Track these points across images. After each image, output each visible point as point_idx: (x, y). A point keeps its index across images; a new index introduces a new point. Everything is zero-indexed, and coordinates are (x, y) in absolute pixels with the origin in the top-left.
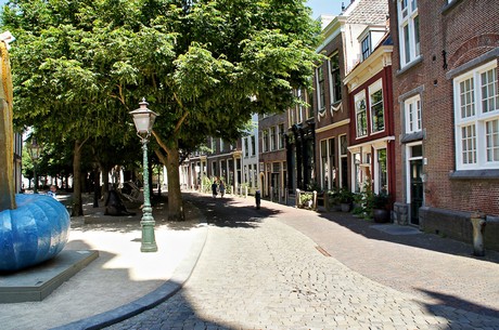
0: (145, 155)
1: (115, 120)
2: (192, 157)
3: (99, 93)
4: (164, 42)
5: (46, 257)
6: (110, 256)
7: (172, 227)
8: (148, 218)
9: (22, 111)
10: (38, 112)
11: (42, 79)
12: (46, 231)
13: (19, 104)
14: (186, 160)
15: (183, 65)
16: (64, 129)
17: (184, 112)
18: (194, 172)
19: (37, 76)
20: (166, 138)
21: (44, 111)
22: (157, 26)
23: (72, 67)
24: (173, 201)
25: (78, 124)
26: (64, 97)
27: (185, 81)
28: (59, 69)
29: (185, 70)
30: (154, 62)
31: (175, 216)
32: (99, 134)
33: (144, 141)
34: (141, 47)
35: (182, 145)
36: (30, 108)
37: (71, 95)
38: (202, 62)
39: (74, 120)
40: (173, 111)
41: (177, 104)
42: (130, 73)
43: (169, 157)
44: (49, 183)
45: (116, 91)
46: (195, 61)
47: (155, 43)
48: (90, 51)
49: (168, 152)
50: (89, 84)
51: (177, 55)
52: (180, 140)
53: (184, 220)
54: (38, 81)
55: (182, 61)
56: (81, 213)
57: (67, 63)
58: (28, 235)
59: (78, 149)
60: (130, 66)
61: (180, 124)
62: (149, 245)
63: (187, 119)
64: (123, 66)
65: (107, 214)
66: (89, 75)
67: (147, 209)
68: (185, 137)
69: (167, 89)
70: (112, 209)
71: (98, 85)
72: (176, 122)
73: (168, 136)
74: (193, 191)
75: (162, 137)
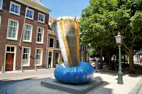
0: (120, 51)
1: (112, 40)
2: (139, 52)
3: (106, 33)
4: (126, 13)
5: (86, 81)
6: (107, 83)
7: (130, 76)
8: (120, 72)
9: (86, 39)
10: (90, 39)
11: (90, 30)
12: (86, 74)
13: (85, 37)
14: (137, 53)
15: (133, 20)
16: (97, 44)
17: (135, 37)
18: (140, 57)
19: (89, 29)
20: (128, 46)
21: (91, 39)
22: (123, 8)
23: (98, 25)
24: (131, 67)
25: (101, 42)
26: (96, 35)
27: (134, 25)
28: (94, 26)
29: (134, 21)
30: (122, 20)
31: (132, 72)
32: (107, 45)
33: (119, 46)
34: (118, 16)
35: (134, 48)
36: (87, 38)
37: (98, 33)
38: (140, 18)
39: (99, 41)
40: (131, 36)
41: (132, 34)
42: (114, 25)
43: (130, 52)
44: (96, 59)
45: (111, 32)
46: (138, 18)
47: (122, 14)
48: (103, 20)
49: (129, 50)
50: (103, 30)
51: (131, 17)
52: (134, 47)
53: (135, 73)
54: (89, 30)
55: (132, 19)
56: (102, 68)
57: (96, 24)
58: (80, 74)
59: (102, 50)
60: (114, 23)
61: (133, 41)
62: (120, 81)
63: (136, 39)
64: (112, 23)
65: (109, 69)
66: (103, 27)
67: (120, 69)
68: (135, 45)
69: (128, 29)
70: (111, 68)
71: (106, 30)
72: (132, 40)
73: (129, 45)
74: (139, 64)
75: (127, 45)
